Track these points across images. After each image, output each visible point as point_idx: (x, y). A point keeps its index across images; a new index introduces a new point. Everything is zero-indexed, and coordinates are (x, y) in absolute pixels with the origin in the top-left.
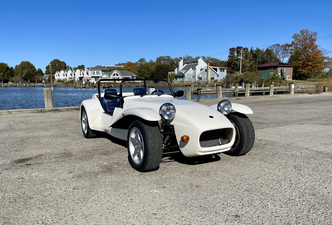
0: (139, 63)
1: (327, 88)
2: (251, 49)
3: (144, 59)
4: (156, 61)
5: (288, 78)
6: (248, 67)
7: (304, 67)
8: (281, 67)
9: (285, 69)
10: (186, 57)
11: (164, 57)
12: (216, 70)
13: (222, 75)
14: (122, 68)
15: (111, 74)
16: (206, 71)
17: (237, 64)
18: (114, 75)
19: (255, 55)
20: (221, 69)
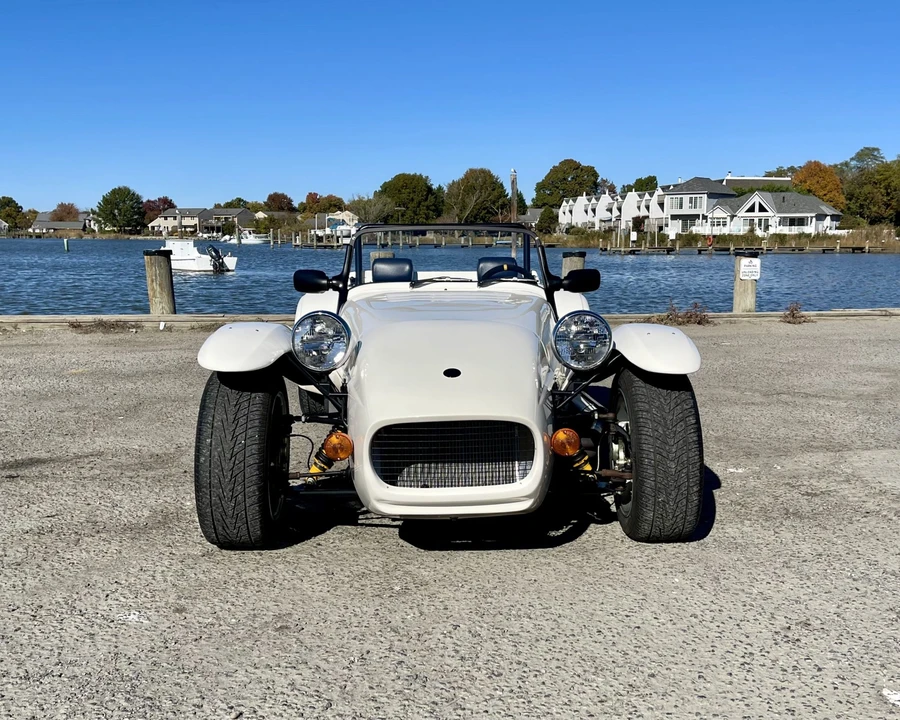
0: (853, 163)
3: (877, 150)
14: (785, 186)
15: (739, 207)
18: (752, 209)
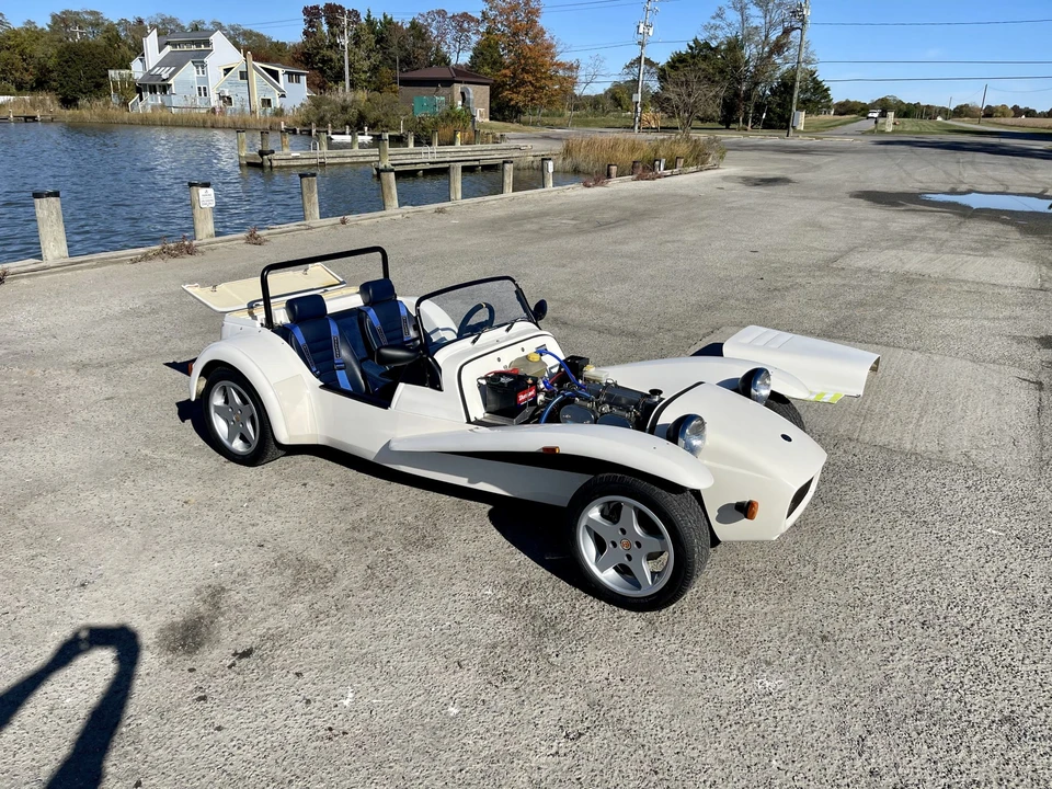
1: (614, 169)
2: (369, 16)
4: (49, 26)
5: (481, 115)
6: (365, 72)
7: (516, 86)
8: (460, 82)
9: (471, 88)
10: (159, 21)
11: (78, 13)
12: (275, 74)
13: (295, 94)
16: (244, 75)
17: (331, 60)
19: (382, 35)
20: (290, 74)
